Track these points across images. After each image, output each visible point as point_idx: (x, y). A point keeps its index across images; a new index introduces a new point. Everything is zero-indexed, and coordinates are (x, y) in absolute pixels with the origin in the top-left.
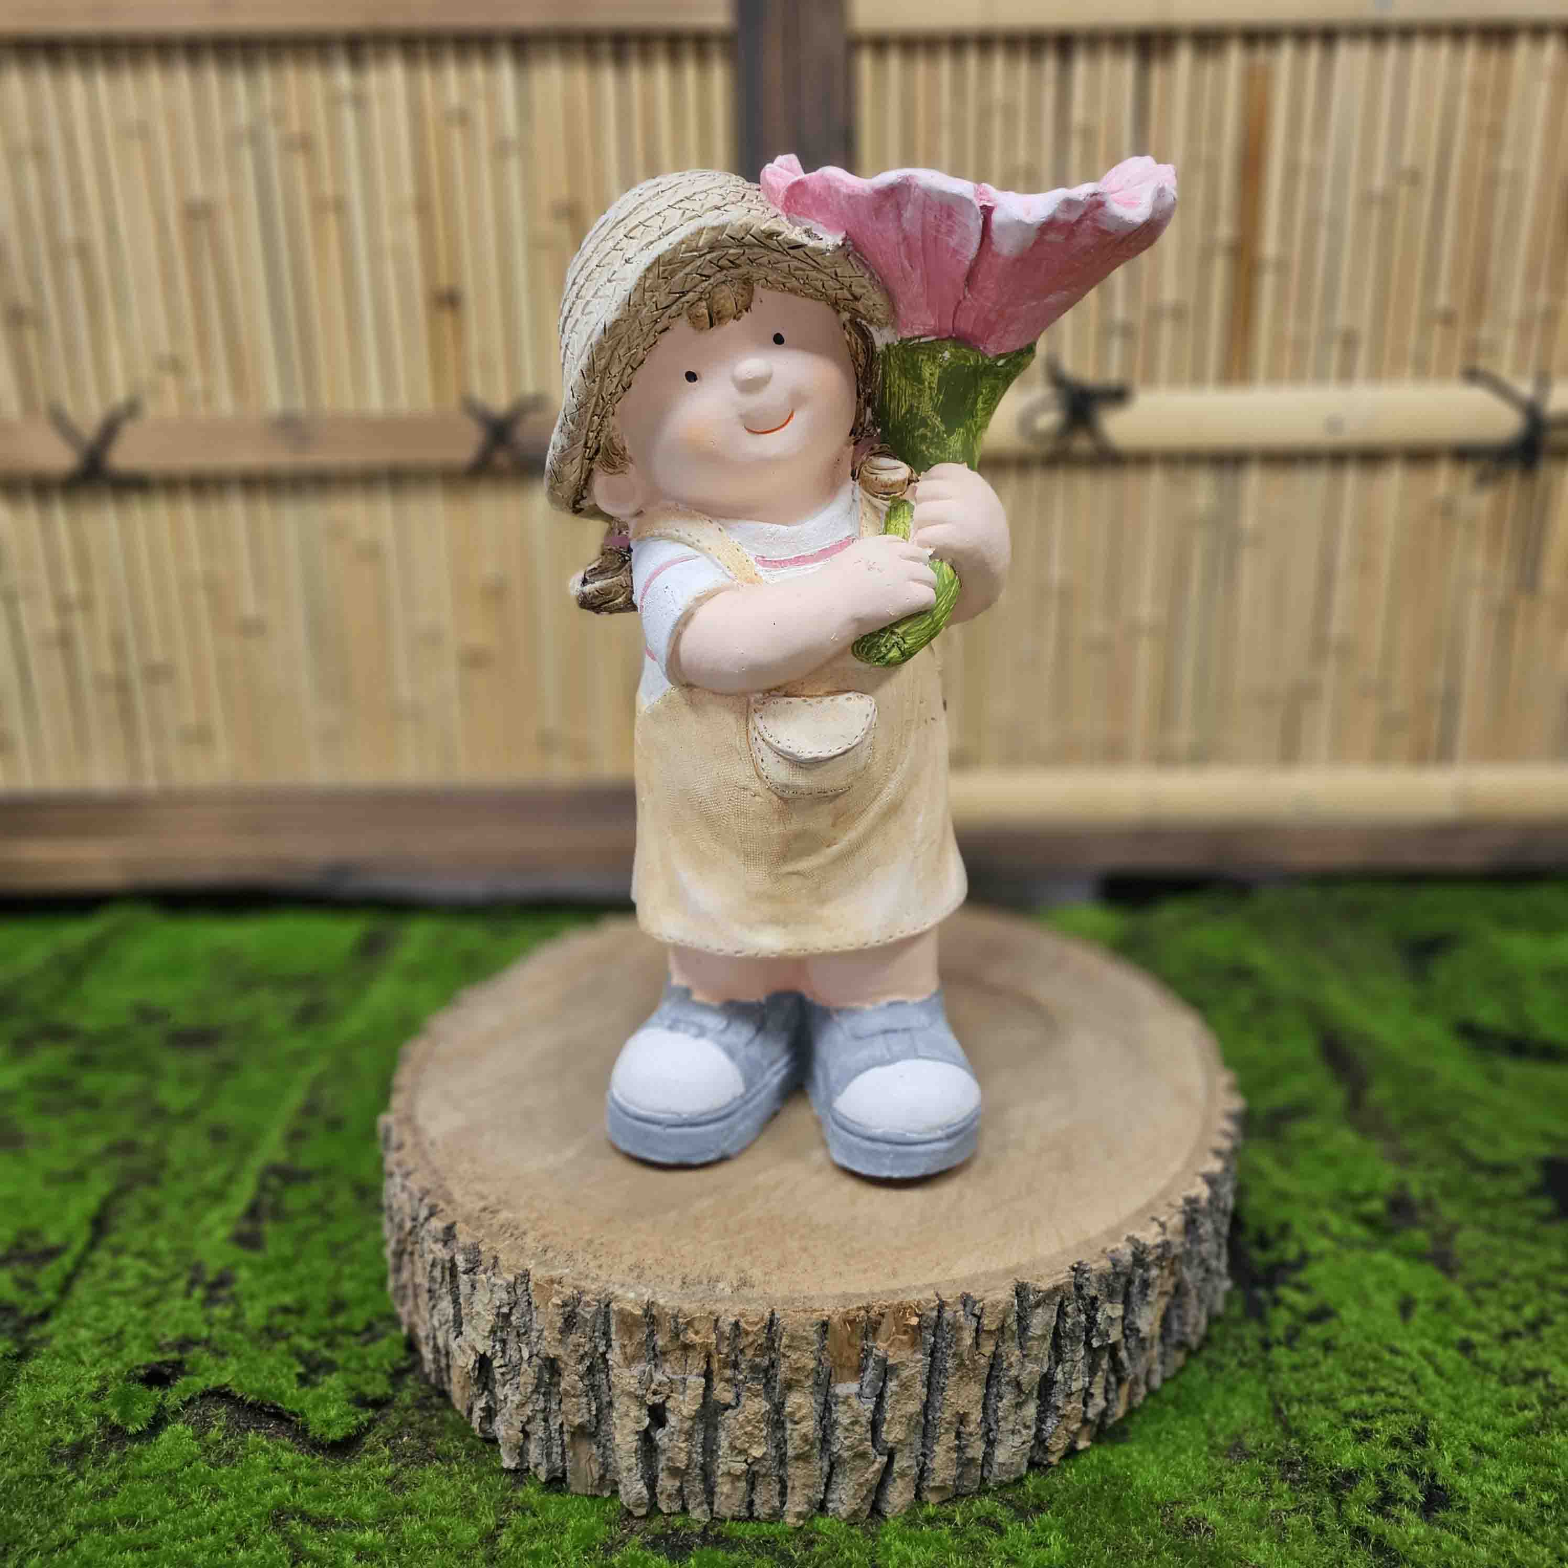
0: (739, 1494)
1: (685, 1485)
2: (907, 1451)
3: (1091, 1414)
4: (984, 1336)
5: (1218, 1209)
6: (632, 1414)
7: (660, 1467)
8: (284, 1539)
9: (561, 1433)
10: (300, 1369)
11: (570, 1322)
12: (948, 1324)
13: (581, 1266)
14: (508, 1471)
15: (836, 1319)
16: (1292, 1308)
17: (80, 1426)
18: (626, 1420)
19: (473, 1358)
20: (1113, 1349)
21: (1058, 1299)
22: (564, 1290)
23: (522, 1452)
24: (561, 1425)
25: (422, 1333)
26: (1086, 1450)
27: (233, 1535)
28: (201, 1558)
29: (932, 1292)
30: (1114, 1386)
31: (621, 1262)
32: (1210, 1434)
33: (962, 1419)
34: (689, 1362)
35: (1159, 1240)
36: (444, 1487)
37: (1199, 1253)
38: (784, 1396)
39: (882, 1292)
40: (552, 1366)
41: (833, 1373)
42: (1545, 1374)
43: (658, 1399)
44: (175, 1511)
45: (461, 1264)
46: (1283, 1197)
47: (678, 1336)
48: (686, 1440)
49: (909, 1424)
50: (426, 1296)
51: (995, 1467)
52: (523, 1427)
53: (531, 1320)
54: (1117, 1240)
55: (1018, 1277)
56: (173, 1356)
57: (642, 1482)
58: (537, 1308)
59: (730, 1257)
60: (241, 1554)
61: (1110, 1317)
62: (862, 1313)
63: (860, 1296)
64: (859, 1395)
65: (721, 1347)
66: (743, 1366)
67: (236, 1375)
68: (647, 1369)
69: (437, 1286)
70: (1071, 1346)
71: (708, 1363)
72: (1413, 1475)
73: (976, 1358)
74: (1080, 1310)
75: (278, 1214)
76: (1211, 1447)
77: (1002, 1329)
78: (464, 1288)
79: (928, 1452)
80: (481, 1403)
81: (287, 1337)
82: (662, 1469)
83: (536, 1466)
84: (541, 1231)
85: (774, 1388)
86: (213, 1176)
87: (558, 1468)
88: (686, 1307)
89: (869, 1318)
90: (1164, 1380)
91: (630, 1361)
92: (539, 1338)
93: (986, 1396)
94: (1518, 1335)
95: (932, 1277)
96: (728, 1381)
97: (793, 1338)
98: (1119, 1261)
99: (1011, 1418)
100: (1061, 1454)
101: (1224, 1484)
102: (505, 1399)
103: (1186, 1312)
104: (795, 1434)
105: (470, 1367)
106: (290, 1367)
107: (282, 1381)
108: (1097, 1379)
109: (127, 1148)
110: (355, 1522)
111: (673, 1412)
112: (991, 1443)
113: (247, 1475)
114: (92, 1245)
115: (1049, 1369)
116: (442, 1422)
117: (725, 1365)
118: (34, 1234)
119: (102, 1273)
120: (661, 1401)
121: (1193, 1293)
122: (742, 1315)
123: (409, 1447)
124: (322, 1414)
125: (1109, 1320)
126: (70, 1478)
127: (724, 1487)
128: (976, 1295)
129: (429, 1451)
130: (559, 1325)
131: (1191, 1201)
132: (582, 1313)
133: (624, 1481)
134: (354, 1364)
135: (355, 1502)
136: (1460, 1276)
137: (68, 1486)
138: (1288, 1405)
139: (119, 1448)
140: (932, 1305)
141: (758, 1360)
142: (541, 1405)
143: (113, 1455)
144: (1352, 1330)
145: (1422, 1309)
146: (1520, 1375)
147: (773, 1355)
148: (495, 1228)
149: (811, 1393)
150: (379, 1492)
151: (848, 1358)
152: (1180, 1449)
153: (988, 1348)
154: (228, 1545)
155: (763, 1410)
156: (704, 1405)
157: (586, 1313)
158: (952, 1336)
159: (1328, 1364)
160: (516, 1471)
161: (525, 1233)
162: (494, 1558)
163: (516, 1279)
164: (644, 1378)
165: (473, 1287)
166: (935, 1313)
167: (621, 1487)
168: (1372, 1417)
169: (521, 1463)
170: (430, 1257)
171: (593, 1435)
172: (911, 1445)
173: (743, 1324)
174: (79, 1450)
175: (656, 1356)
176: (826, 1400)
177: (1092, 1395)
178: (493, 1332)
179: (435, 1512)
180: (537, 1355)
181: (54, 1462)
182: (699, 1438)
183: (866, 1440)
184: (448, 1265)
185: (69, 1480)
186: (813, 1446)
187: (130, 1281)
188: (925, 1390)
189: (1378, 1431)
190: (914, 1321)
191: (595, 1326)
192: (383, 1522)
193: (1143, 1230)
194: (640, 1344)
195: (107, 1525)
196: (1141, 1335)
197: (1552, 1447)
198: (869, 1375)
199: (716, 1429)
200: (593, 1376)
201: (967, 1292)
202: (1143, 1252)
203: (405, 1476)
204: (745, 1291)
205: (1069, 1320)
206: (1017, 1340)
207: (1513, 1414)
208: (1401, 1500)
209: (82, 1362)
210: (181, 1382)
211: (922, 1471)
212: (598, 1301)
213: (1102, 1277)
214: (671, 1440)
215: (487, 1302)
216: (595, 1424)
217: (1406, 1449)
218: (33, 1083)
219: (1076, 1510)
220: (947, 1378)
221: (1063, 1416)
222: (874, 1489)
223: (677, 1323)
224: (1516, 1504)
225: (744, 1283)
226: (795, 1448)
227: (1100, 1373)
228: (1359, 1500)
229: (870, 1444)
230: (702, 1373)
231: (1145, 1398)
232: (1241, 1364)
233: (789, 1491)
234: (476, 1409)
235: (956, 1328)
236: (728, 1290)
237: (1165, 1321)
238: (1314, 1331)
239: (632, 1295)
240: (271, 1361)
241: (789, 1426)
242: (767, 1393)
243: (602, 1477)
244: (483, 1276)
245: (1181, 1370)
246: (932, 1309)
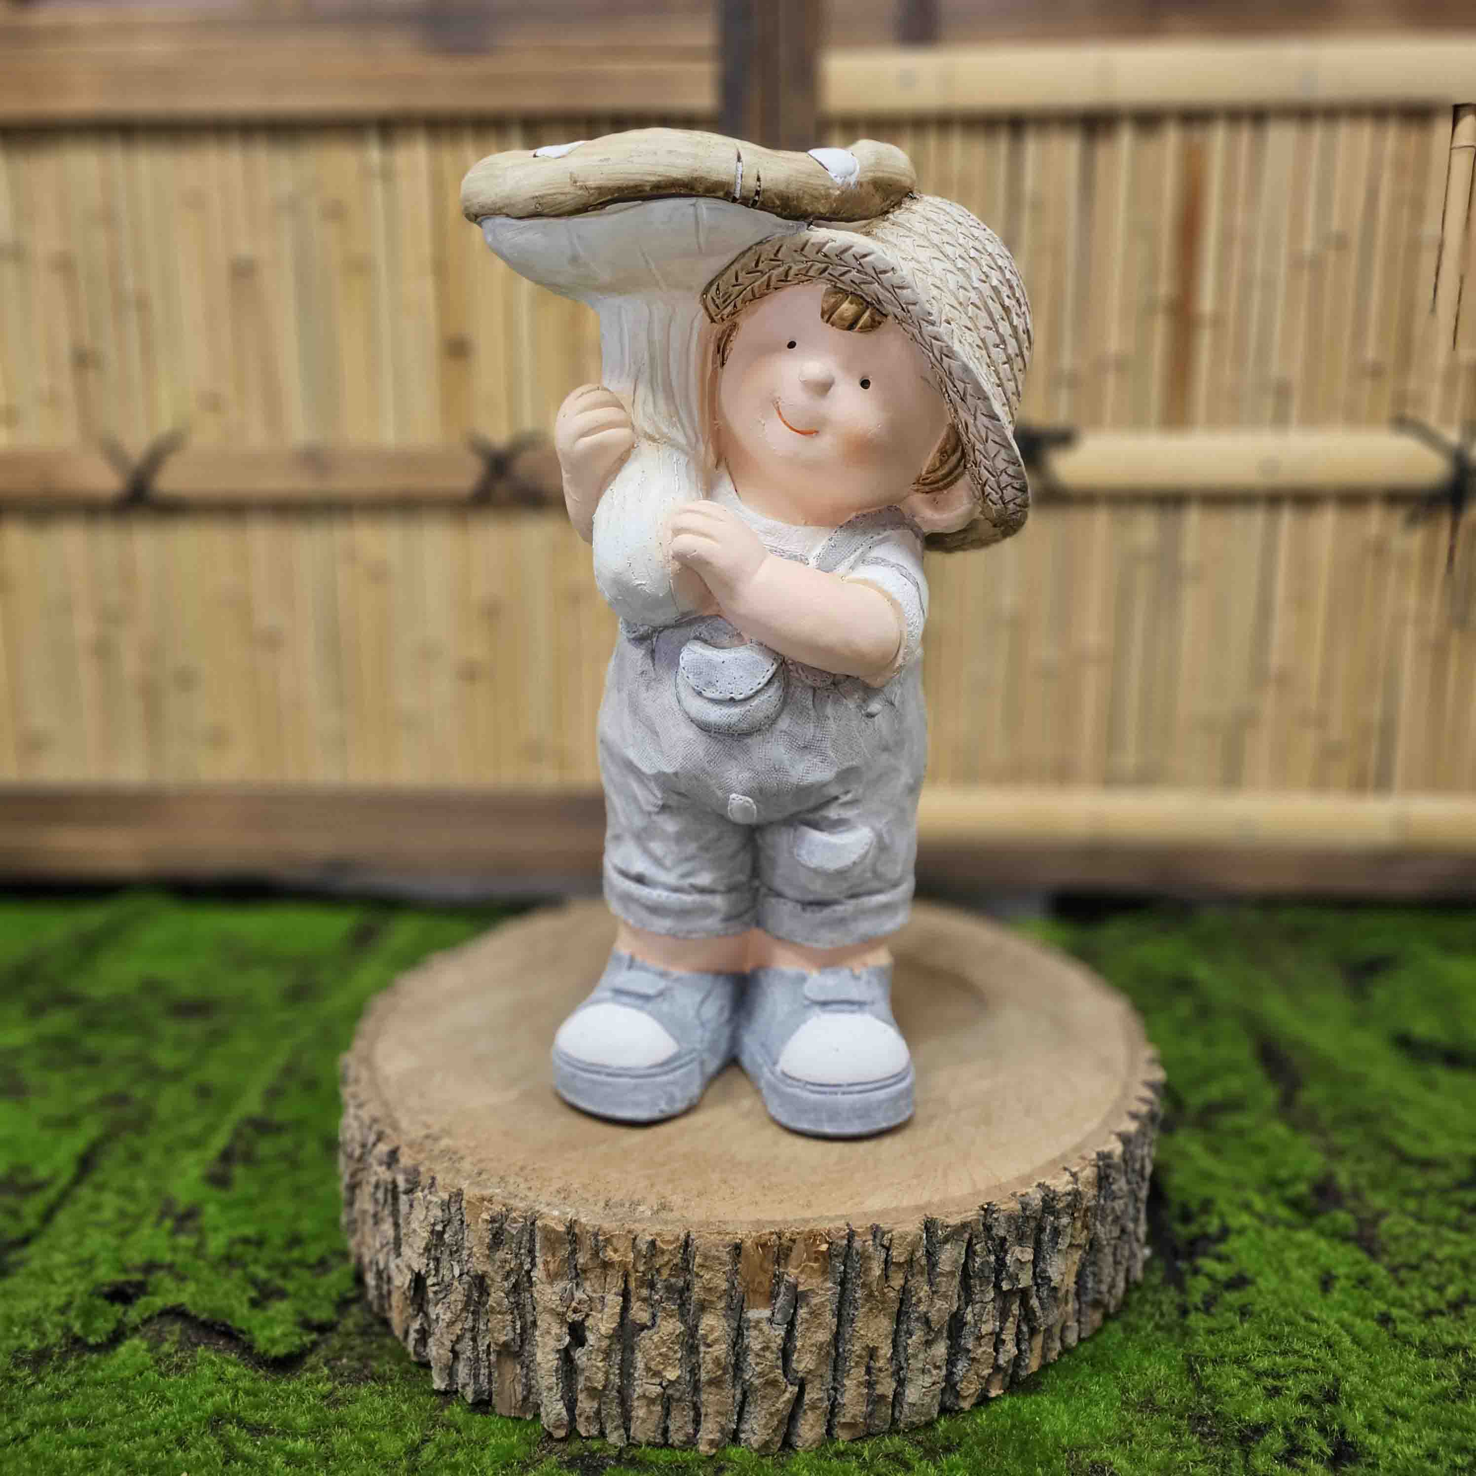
0: (655, 1418)
1: (603, 1407)
2: (817, 1383)
3: (1001, 1362)
4: (893, 1268)
5: (1134, 1171)
6: (553, 1332)
7: (579, 1387)
8: (220, 1442)
9: (488, 1354)
10: (253, 1293)
11: (497, 1240)
12: (857, 1253)
13: (511, 1188)
14: (438, 1393)
15: (749, 1243)
16: (1211, 1277)
17: (44, 1335)
18: (548, 1337)
19: (409, 1277)
20: (1024, 1294)
21: (967, 1236)
22: (492, 1206)
23: (451, 1372)
24: (489, 1346)
25: (366, 1260)
26: (998, 1397)
27: (173, 1437)
28: (141, 1457)
29: (843, 1222)
30: (1027, 1337)
31: (550, 1186)
32: (1124, 1390)
33: (872, 1353)
34: (608, 1280)
35: (1070, 1187)
36: (376, 1405)
37: (1113, 1209)
38: (698, 1318)
39: (795, 1220)
40: (480, 1283)
41: (746, 1298)
42: (1465, 1350)
43: (578, 1317)
44: (123, 1415)
45: (402, 1185)
46: (1208, 1177)
47: (598, 1253)
48: (603, 1360)
49: (819, 1354)
50: (370, 1221)
51: (905, 1406)
52: (453, 1347)
53: (462, 1239)
54: (1029, 1185)
55: (928, 1213)
56: (137, 1277)
57: (562, 1402)
58: (468, 1226)
59: (652, 1185)
60: (179, 1454)
61: (1018, 1260)
62: (774, 1237)
63: (773, 1223)
64: (770, 1321)
65: (638, 1265)
66: (659, 1286)
67: (193, 1295)
68: (568, 1287)
69: (380, 1208)
70: (981, 1286)
71: (626, 1282)
72: (1322, 1430)
73: (886, 1290)
74: (990, 1251)
75: (249, 1158)
76: (1123, 1403)
77: (910, 1262)
78: (403, 1207)
79: (839, 1386)
80: (416, 1325)
81: (244, 1266)
82: (582, 1391)
83: (464, 1386)
84: (478, 1157)
85: (689, 1310)
86: (193, 1127)
87: (484, 1391)
88: (607, 1226)
89: (781, 1245)
90: (1081, 1340)
91: (552, 1277)
92: (469, 1256)
93: (896, 1332)
94: (1441, 1313)
95: (842, 1211)
96: (644, 1300)
97: (706, 1257)
98: (1028, 1204)
99: (921, 1356)
100: (973, 1400)
101: (1133, 1436)
102: (437, 1318)
103: (1101, 1268)
104: (708, 1357)
105: (406, 1286)
106: (244, 1291)
107: (235, 1303)
108: (1008, 1324)
109: (120, 1099)
110: (288, 1430)
111: (591, 1330)
112: (901, 1383)
113: (193, 1383)
114: (78, 1180)
115: (958, 1308)
116: (381, 1347)
117: (642, 1283)
118: (25, 1169)
119: (81, 1206)
120: (580, 1318)
121: (1108, 1250)
122: (658, 1235)
123: (348, 1367)
124: (267, 1333)
125: (1018, 1265)
126: (29, 1381)
127: (640, 1412)
128: (884, 1226)
129: (366, 1372)
130: (487, 1240)
131: (1102, 1156)
132: (509, 1228)
133: (545, 1401)
134: (305, 1293)
135: (290, 1413)
136: (1386, 1259)
137: (27, 1388)
138: (1202, 1366)
139: (79, 1357)
140: (842, 1233)
141: (673, 1280)
142: (469, 1324)
143: (72, 1363)
144: (1269, 1297)
145: (1341, 1283)
146: (1440, 1350)
147: (688, 1277)
148: (436, 1152)
149: (724, 1316)
150: (315, 1405)
151: (760, 1283)
152: (1091, 1402)
153: (897, 1281)
154: (168, 1446)
155: (678, 1332)
156: (622, 1324)
157: (513, 1229)
158: (861, 1265)
159: (1244, 1328)
160: (445, 1393)
161: (462, 1158)
162: (416, 1469)
163: (450, 1197)
164: (565, 1295)
165: (411, 1206)
166: (845, 1242)
167: (542, 1409)
168: (1284, 1376)
169: (450, 1385)
170: (373, 1180)
171: (517, 1355)
172: (821, 1376)
173: (659, 1243)
174: (41, 1357)
175: (577, 1275)
176: (739, 1326)
177: (1003, 1341)
178: (427, 1249)
179: (364, 1426)
180: (467, 1273)
181: (17, 1366)
182: (617, 1358)
183: (778, 1368)
184: (390, 1187)
185: (29, 1383)
186: (725, 1371)
187: (107, 1214)
188: (835, 1320)
189: (1288, 1389)
190: (824, 1247)
191: (521, 1243)
192: (315, 1432)
193: (1054, 1178)
194: (564, 1261)
195: (59, 1425)
196: (1053, 1284)
197: (1467, 1414)
198: (781, 1301)
199: (633, 1352)
200: (519, 1294)
201: (877, 1223)
202: (1053, 1199)
203: (340, 1393)
204: (664, 1215)
205: (977, 1259)
206: (926, 1276)
207: (1429, 1383)
208: (1308, 1453)
209: (53, 1281)
210: (143, 1301)
211: (833, 1406)
212: (525, 1218)
213: (1010, 1218)
214: (588, 1360)
215: (422, 1218)
216: (519, 1343)
217: (1318, 1406)
218: (42, 1042)
219: (983, 1452)
220: (857, 1309)
221: (973, 1360)
222: (786, 1421)
223: (597, 1241)
224: (1428, 1464)
225: (663, 1207)
226: (708, 1372)
227: (1011, 1319)
228: (1266, 1451)
229: (780, 1371)
230: (621, 1292)
231: (1060, 1354)
232: (1158, 1327)
233: (702, 1418)
234: (411, 1331)
235: (865, 1257)
236: (649, 1213)
237: (1080, 1277)
238: (1231, 1297)
239: (556, 1213)
240: (227, 1285)
241: (702, 1349)
242: (682, 1315)
243: (525, 1399)
244: (420, 1194)
245: (1098, 1331)
246: (843, 1237)
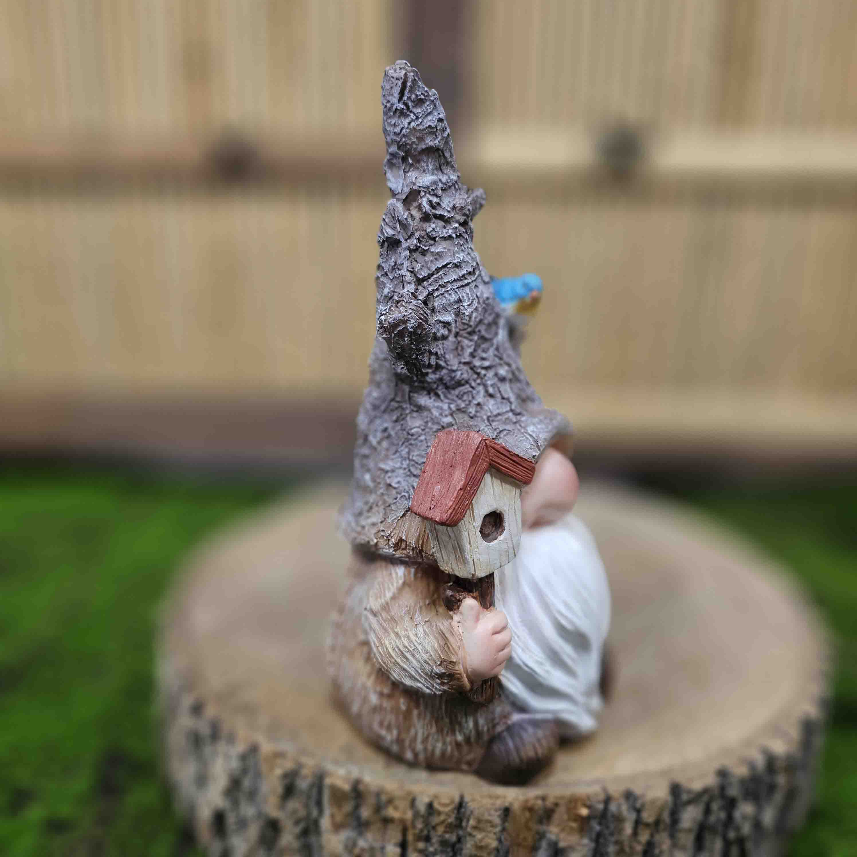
4: (641, 827)
11: (289, 792)
12: (613, 816)
13: (302, 744)
15: (516, 805)
19: (211, 812)
20: (743, 841)
21: (706, 799)
22: (285, 762)
29: (599, 786)
34: (388, 833)
35: (785, 751)
40: (273, 825)
41: (510, 851)
47: (379, 810)
55: (672, 778)
61: (744, 815)
62: (540, 802)
65: (416, 823)
66: (434, 841)
68: (352, 836)
70: (712, 838)
71: (404, 835)
73: (634, 845)
74: (721, 808)
77: (657, 822)
80: (218, 848)
88: (388, 786)
89: (544, 806)
91: (337, 827)
95: (599, 774)
96: (420, 851)
97: (479, 821)
98: (755, 768)
105: (209, 818)
117: (419, 838)
122: (436, 797)
128: (637, 791)
130: (280, 792)
132: (300, 784)
140: (600, 798)
141: (447, 836)
147: (461, 833)
151: (525, 839)
153: (644, 837)
157: (303, 784)
158: (616, 826)
163: (248, 750)
164: (349, 843)
166: (602, 806)
173: (436, 805)
175: (360, 825)
178: (227, 792)
180: (261, 816)
190: (584, 812)
191: (309, 796)
194: (347, 814)
198: (542, 854)
200: (307, 837)
201: (629, 788)
202: (773, 761)
205: (712, 817)
206: (669, 831)
212: (314, 775)
213: (743, 782)
215: (223, 765)
223: (379, 800)
230: (399, 843)
235: (619, 819)
239: (342, 772)
244: (221, 744)
246: (599, 802)
